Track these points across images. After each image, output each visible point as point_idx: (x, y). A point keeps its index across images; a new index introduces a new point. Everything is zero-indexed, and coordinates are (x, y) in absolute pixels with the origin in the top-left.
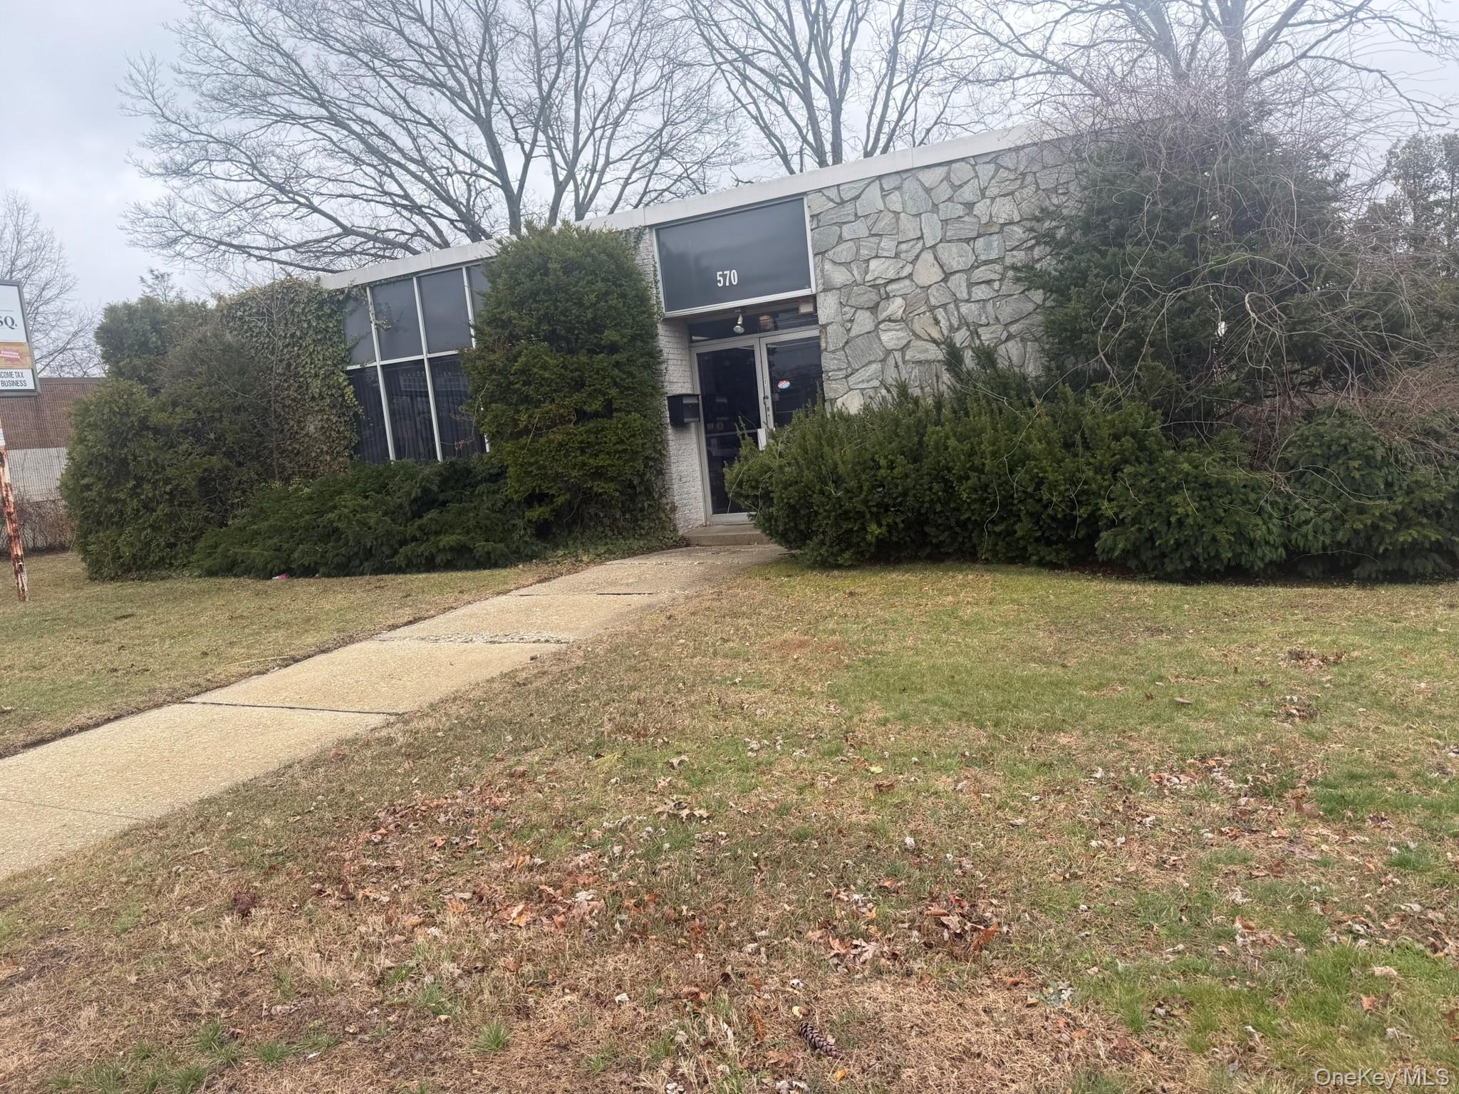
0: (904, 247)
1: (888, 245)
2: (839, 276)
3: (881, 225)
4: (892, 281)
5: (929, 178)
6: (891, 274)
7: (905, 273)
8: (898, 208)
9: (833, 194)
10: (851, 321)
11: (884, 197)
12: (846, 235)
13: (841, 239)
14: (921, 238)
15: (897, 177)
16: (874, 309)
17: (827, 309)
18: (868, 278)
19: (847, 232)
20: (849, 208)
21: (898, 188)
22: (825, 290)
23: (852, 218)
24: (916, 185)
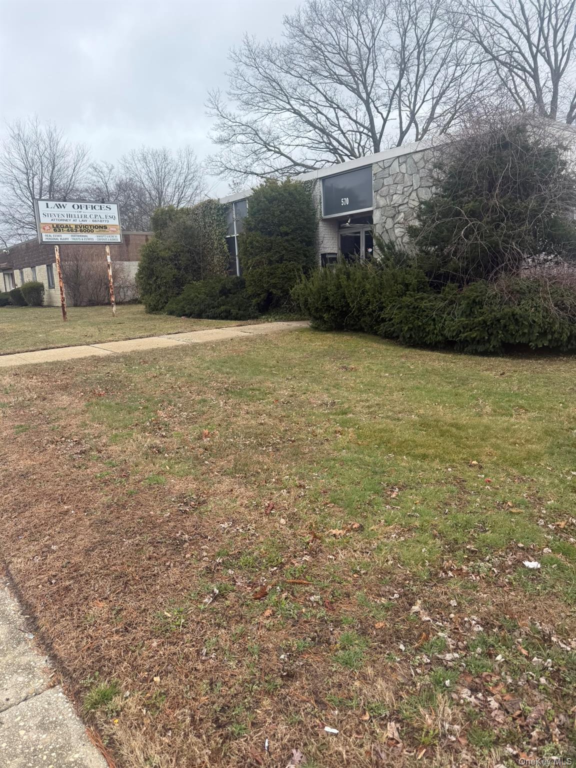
0: (406, 189)
1: (400, 187)
2: (382, 202)
3: (398, 179)
4: (400, 205)
5: (417, 157)
6: (400, 202)
7: (405, 202)
8: (404, 171)
9: (381, 164)
10: (385, 223)
11: (399, 166)
12: (385, 184)
13: (383, 185)
14: (412, 185)
15: (404, 157)
16: (393, 217)
17: (376, 217)
18: (392, 203)
19: (386, 182)
20: (387, 170)
21: (404, 162)
22: (376, 208)
23: (387, 176)
24: (411, 160)
